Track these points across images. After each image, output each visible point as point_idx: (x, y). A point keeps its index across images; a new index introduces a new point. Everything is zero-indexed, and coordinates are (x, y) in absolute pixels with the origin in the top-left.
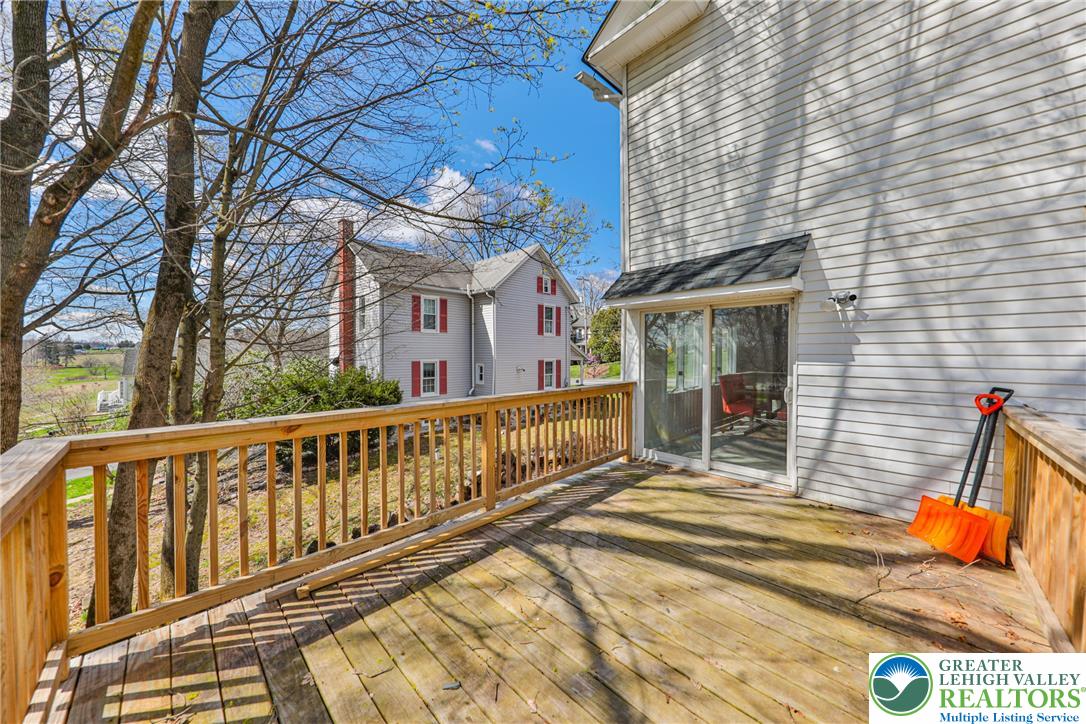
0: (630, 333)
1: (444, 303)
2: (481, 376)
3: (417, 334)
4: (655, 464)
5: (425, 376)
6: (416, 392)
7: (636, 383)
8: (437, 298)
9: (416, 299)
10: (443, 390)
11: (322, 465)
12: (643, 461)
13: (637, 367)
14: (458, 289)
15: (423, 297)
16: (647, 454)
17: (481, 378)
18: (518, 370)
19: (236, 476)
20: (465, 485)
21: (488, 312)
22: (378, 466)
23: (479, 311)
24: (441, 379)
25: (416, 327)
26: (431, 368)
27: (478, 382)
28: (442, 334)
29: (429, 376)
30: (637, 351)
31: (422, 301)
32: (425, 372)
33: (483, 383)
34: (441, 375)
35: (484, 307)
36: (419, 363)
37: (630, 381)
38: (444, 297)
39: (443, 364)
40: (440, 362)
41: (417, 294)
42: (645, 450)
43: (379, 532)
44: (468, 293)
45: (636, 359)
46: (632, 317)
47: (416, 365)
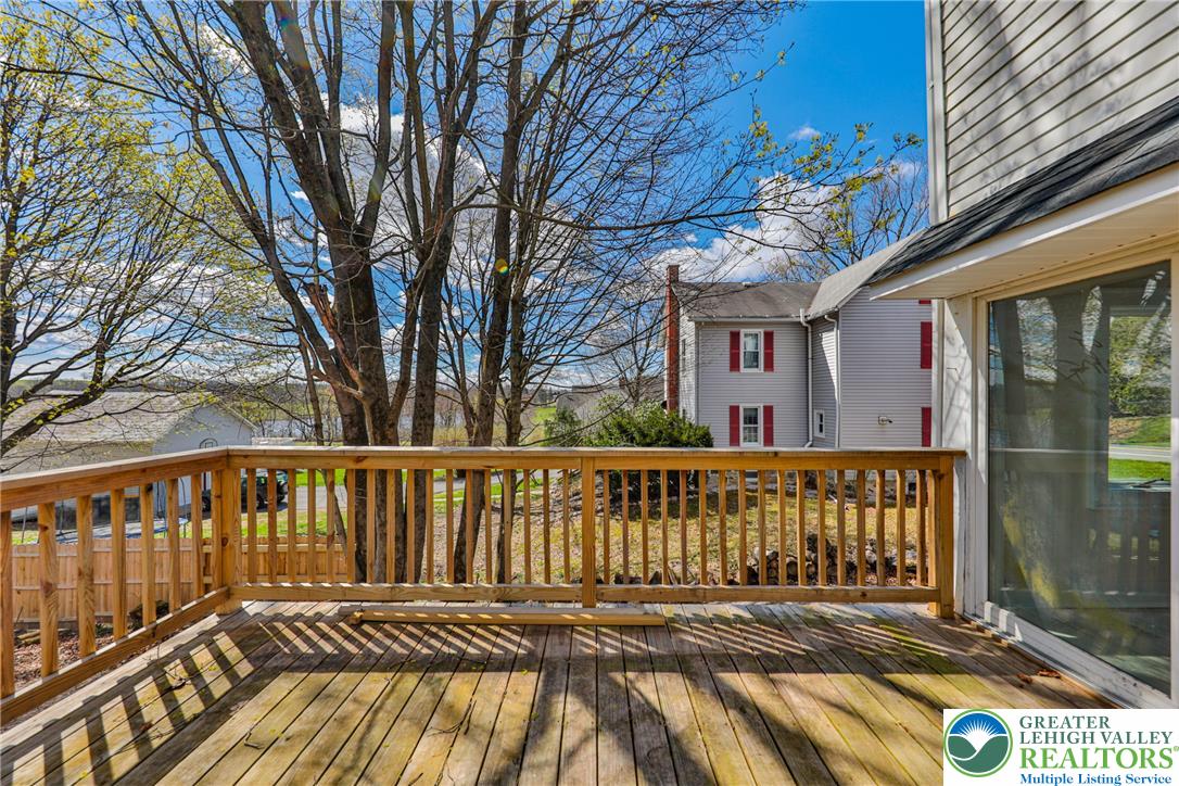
0: (952, 344)
1: (769, 337)
2: (821, 426)
3: (735, 374)
4: (1011, 649)
5: (745, 423)
6: (734, 440)
7: (963, 454)
8: (761, 331)
9: (735, 337)
10: (769, 440)
11: (644, 503)
12: (980, 629)
13: (967, 417)
14: (787, 316)
15: (743, 331)
16: (995, 616)
17: (821, 430)
18: (881, 422)
19: (580, 499)
20: (748, 564)
21: (830, 342)
22: (678, 517)
23: (817, 342)
24: (765, 428)
25: (735, 366)
26: (753, 414)
27: (817, 434)
28: (767, 373)
29: (750, 423)
30: (968, 383)
31: (742, 335)
32: (745, 418)
33: (822, 436)
34: (765, 423)
35: (824, 335)
36: (738, 407)
37: (953, 447)
38: (769, 329)
39: (769, 411)
40: (765, 407)
41: (735, 329)
42: (988, 605)
43: (659, 586)
44: (802, 320)
45: (964, 400)
46: (955, 314)
47: (734, 410)
